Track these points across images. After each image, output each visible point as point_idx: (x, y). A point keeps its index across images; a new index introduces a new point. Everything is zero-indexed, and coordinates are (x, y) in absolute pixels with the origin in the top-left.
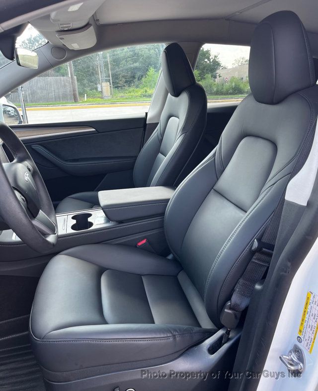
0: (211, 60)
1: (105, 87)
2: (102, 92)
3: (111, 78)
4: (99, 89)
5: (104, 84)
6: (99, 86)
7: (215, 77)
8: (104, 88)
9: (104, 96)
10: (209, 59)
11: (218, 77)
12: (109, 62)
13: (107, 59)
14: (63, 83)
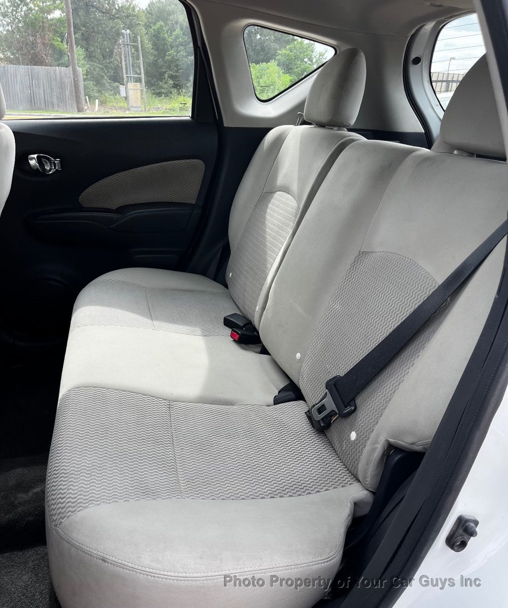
0: (314, 60)
1: (133, 91)
2: (126, 98)
3: (143, 76)
4: (123, 94)
5: (131, 85)
6: (122, 89)
8: (131, 93)
9: (130, 105)
10: (311, 59)
12: (140, 49)
13: (137, 43)
14: (58, 77)
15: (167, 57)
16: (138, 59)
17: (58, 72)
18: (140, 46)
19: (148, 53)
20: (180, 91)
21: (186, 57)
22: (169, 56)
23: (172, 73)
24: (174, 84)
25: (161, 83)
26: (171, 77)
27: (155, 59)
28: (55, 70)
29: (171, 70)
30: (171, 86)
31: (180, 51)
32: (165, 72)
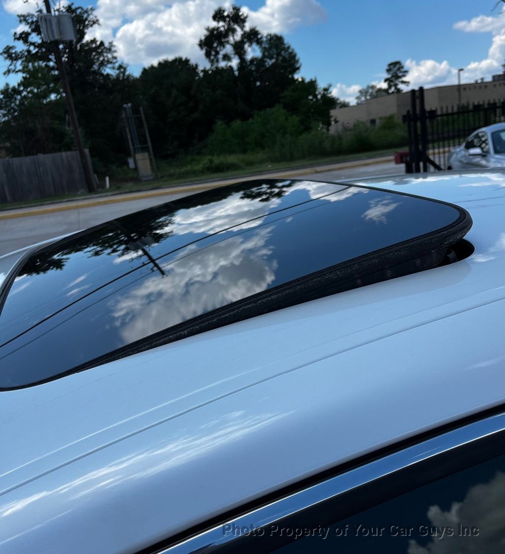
0: (319, 97)
1: (142, 162)
2: (136, 169)
3: (150, 144)
4: (132, 165)
5: (139, 156)
6: (131, 161)
7: (328, 124)
8: (140, 164)
9: (141, 175)
10: (315, 96)
11: (333, 123)
12: (144, 119)
13: (141, 114)
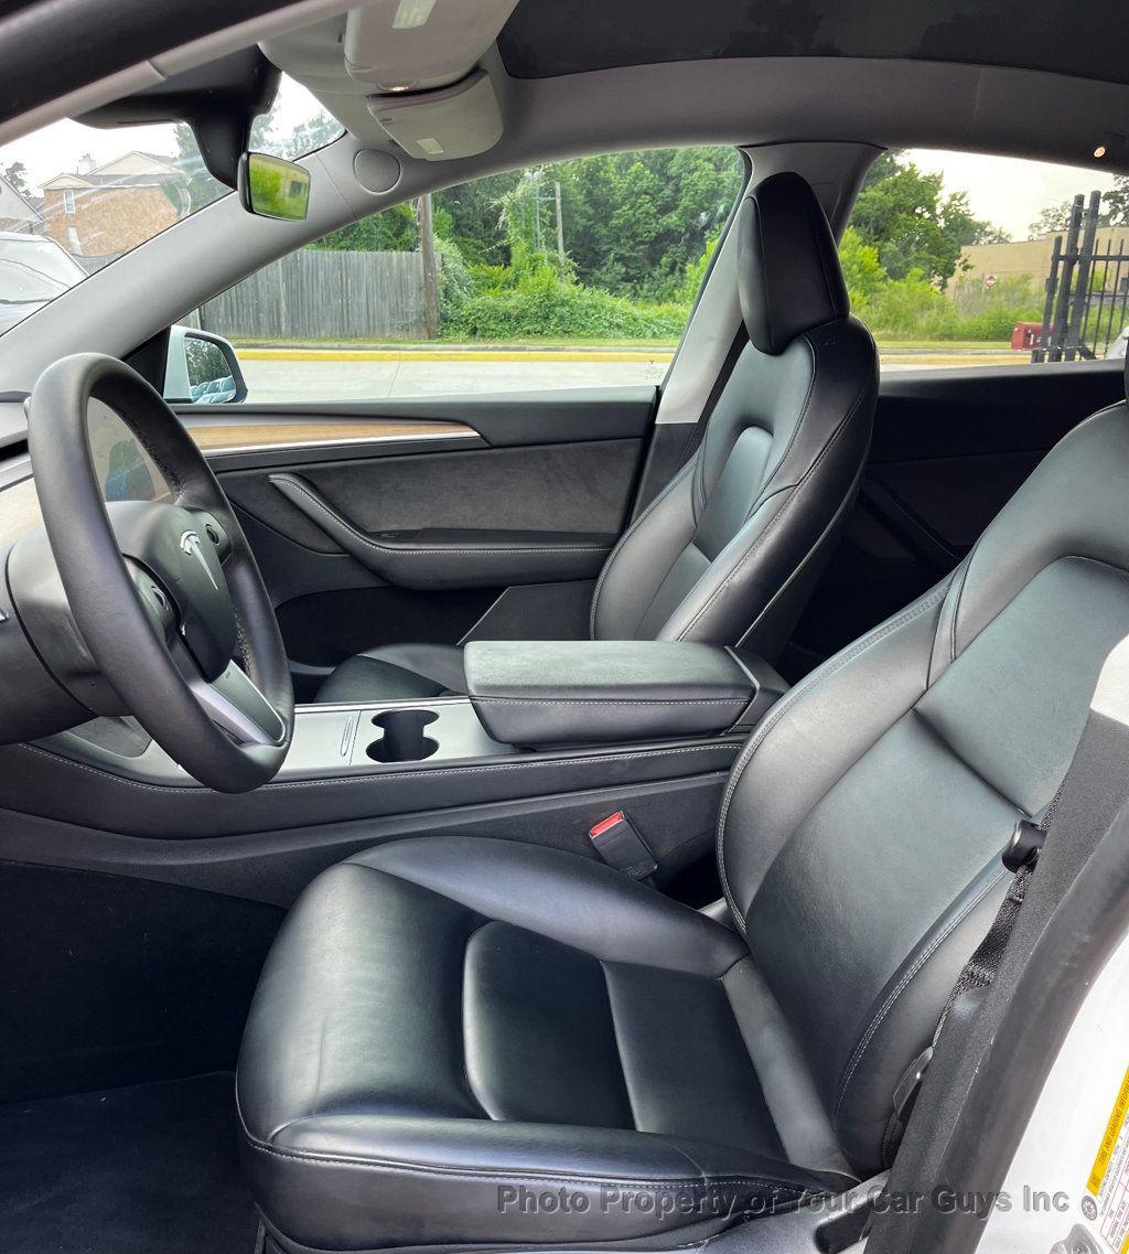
0: (939, 209)
10: (931, 209)
12: (559, 207)
13: (553, 195)
14: (395, 271)
15: (615, 222)
16: (553, 224)
17: (395, 260)
18: (558, 201)
19: (576, 212)
20: (638, 287)
21: (654, 216)
22: (618, 218)
23: (622, 252)
24: (627, 273)
25: (598, 274)
26: (620, 259)
27: (589, 223)
28: (390, 259)
29: (620, 246)
30: (619, 277)
31: (642, 205)
32: (609, 250)
